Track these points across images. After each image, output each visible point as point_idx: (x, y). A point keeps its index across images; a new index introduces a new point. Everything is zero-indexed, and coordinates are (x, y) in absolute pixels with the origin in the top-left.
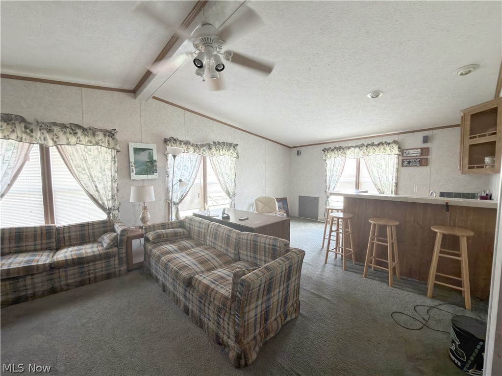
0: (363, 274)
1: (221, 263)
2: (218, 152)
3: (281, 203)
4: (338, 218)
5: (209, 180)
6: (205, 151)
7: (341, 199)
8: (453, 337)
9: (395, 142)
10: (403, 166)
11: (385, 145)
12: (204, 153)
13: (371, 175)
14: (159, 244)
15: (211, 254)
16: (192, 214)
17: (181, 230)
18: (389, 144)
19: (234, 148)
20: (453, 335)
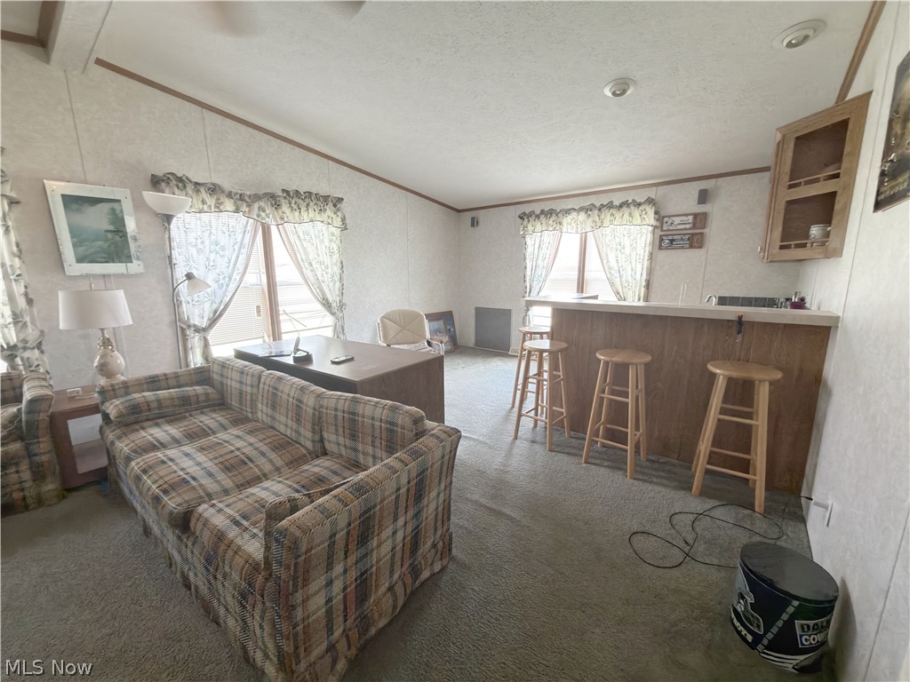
0: (581, 456)
1: (279, 463)
2: (297, 213)
3: (442, 321)
4: (542, 351)
5: (280, 275)
6: (264, 211)
7: (548, 311)
8: (743, 588)
9: (650, 201)
10: (660, 248)
11: (632, 208)
12: (263, 214)
13: (605, 264)
14: (137, 427)
15: (259, 445)
16: (233, 353)
17: (199, 389)
18: (640, 204)
19: (335, 206)
20: (741, 582)
